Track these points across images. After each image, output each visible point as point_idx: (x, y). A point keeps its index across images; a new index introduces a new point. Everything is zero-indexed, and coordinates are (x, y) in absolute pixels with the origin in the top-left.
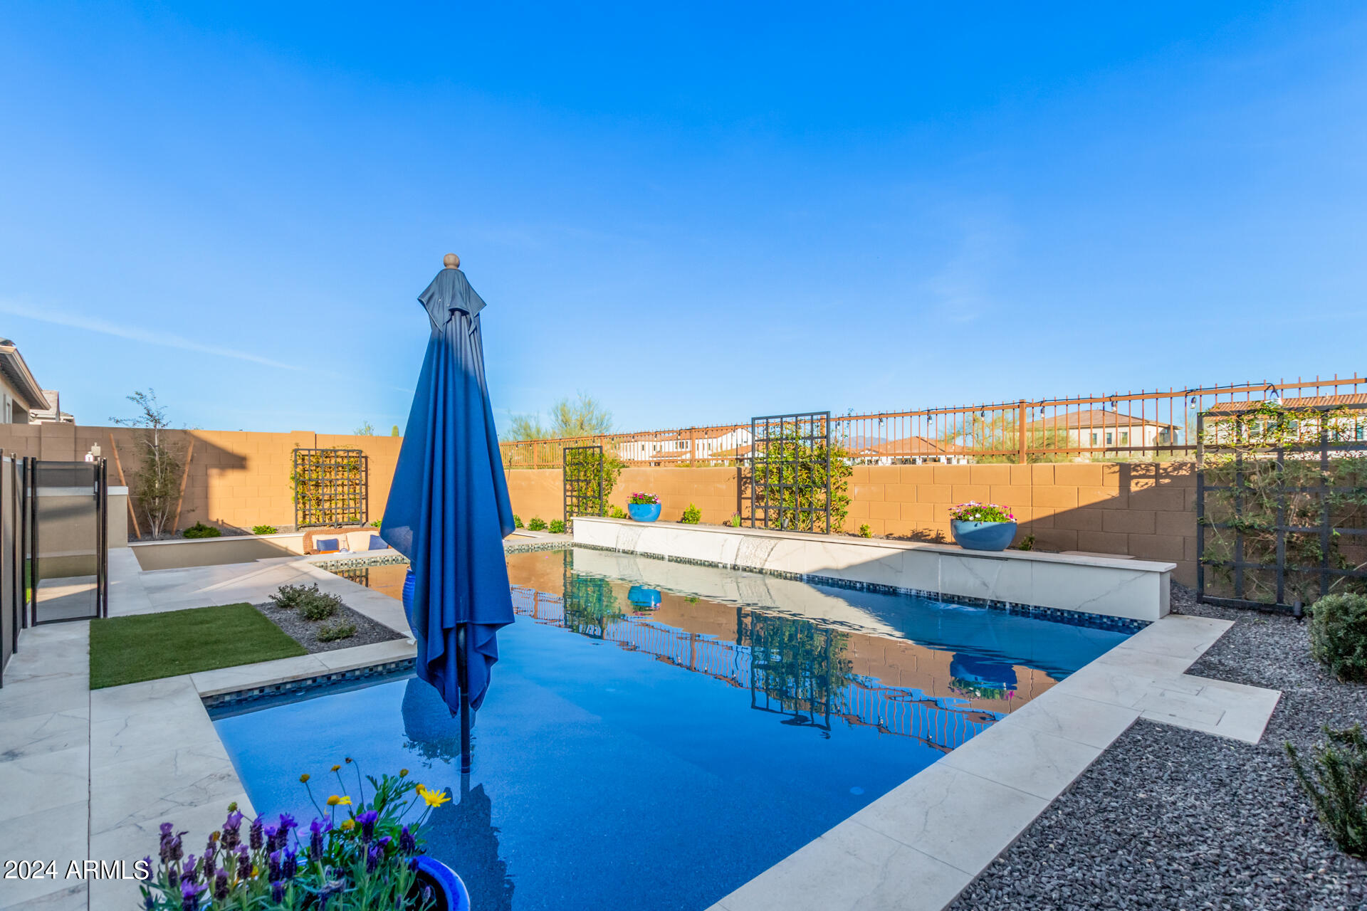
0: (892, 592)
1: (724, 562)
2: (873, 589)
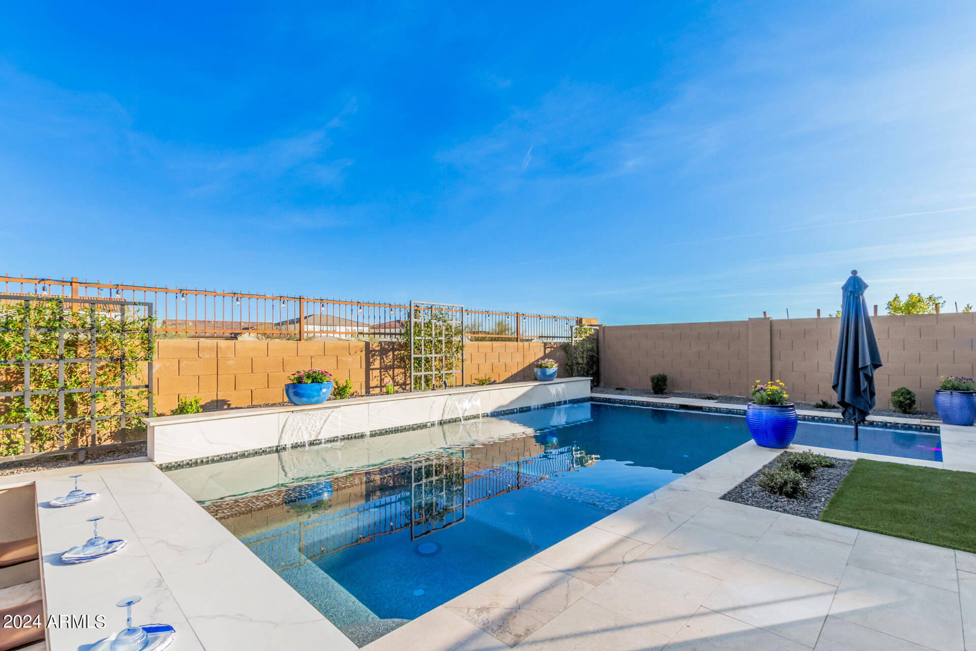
0: (528, 409)
1: (432, 420)
2: (522, 410)
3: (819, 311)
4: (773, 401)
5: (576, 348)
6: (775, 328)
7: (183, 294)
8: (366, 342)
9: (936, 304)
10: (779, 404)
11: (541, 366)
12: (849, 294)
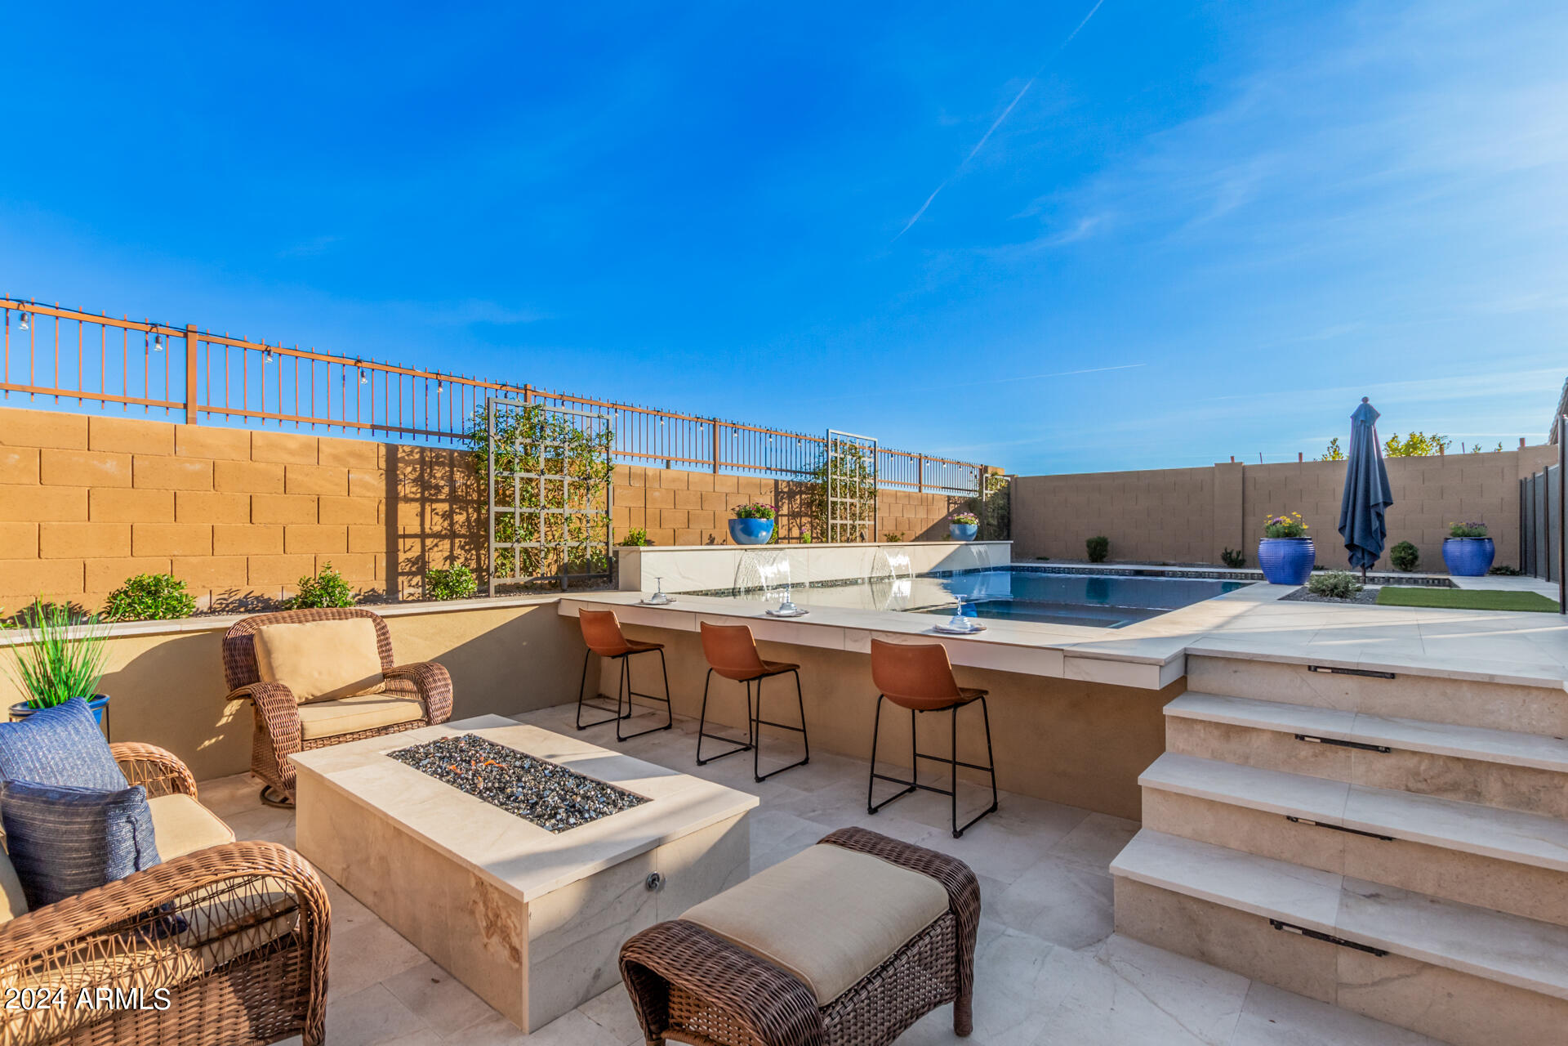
3: (1300, 455)
4: (1291, 534)
5: (986, 504)
6: (1249, 474)
7: (616, 409)
8: (775, 480)
9: (1441, 445)
10: (1298, 537)
11: (959, 522)
12: (1359, 423)
